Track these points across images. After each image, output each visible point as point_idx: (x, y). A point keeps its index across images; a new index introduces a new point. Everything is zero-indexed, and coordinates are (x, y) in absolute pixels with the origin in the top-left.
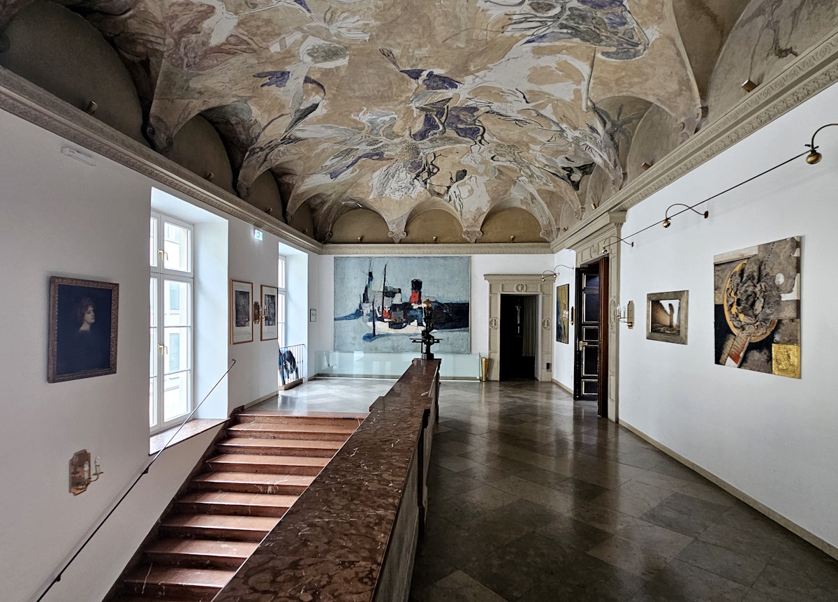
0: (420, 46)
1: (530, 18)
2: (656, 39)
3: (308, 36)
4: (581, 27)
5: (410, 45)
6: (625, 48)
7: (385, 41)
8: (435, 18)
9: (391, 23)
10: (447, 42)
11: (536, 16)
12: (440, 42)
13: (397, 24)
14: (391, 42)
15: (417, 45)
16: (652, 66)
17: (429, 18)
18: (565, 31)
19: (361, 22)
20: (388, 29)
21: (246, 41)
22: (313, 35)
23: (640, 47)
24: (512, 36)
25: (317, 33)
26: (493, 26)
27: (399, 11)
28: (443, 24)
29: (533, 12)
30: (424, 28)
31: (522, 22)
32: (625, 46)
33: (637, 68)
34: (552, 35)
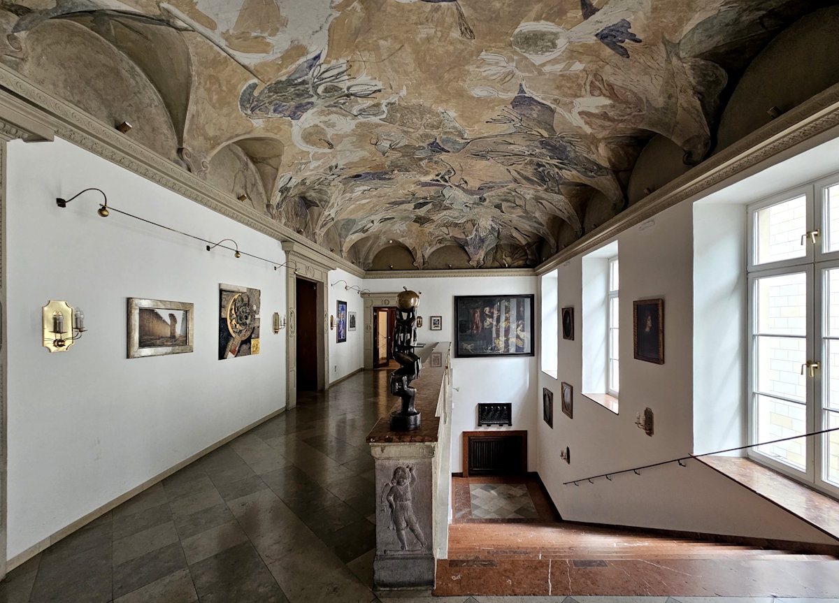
0: (428, 39)
1: (334, 80)
2: (252, 125)
3: (539, 66)
4: (293, 89)
5: (440, 41)
6: (253, 101)
7: (466, 49)
8: (415, 70)
9: (455, 67)
10: (400, 46)
11: (330, 81)
12: (406, 45)
13: (450, 65)
14: (460, 46)
15: (431, 42)
16: (229, 115)
17: (421, 70)
18: (300, 80)
19: (482, 70)
20: (459, 61)
21: (590, 86)
22: (534, 65)
23: (249, 112)
24: (337, 59)
25: (530, 66)
26: (360, 66)
27: (446, 76)
28: (407, 64)
29: (335, 84)
30: (425, 61)
31: (338, 74)
32: (256, 103)
33: (229, 103)
34: (305, 72)
